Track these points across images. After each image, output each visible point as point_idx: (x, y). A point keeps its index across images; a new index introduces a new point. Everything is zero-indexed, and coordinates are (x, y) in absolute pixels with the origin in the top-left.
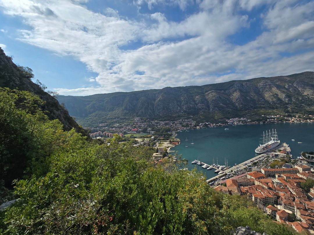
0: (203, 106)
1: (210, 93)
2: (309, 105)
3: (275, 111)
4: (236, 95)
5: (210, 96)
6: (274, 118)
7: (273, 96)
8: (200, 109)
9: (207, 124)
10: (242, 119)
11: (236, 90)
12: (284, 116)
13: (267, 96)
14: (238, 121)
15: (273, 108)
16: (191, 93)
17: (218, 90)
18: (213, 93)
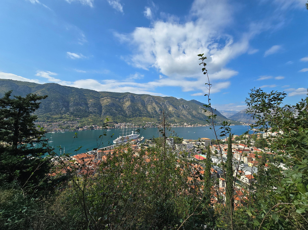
0: (95, 109)
1: (106, 98)
2: (170, 117)
3: (152, 119)
4: (128, 104)
5: (104, 102)
6: (150, 124)
7: (153, 108)
8: (91, 113)
9: (93, 126)
10: (128, 124)
11: (128, 100)
12: (156, 123)
13: (149, 108)
14: (125, 125)
15: (151, 117)
16: (85, 96)
17: (114, 98)
18: (108, 99)
